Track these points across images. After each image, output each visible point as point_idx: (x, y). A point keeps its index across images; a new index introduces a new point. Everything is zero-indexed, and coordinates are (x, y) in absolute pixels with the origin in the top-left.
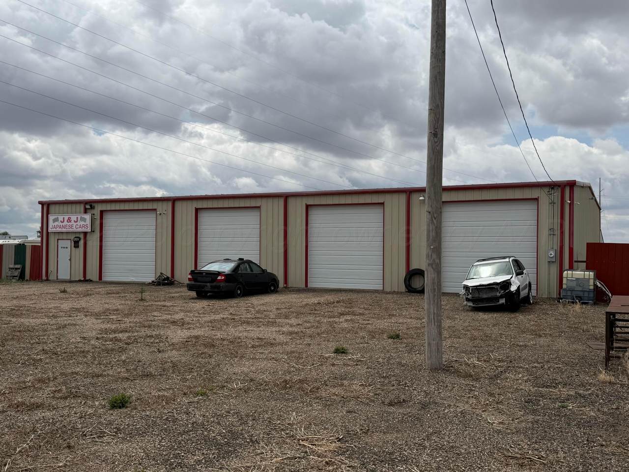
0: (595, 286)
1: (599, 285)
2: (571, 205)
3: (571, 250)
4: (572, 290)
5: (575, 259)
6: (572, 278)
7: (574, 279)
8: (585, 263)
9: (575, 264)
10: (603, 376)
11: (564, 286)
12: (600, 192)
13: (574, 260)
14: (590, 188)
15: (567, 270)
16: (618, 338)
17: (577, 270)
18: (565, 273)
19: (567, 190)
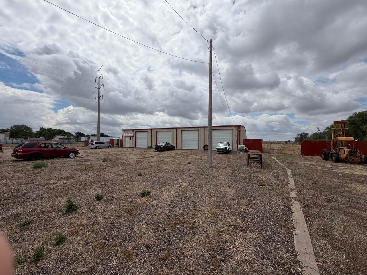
0: (245, 148)
2: (240, 130)
3: (240, 140)
4: (240, 149)
7: (241, 147)
8: (243, 143)
9: (241, 143)
10: (247, 168)
11: (238, 148)
14: (244, 127)
16: (250, 160)
17: (241, 145)
18: (238, 146)
19: (239, 127)
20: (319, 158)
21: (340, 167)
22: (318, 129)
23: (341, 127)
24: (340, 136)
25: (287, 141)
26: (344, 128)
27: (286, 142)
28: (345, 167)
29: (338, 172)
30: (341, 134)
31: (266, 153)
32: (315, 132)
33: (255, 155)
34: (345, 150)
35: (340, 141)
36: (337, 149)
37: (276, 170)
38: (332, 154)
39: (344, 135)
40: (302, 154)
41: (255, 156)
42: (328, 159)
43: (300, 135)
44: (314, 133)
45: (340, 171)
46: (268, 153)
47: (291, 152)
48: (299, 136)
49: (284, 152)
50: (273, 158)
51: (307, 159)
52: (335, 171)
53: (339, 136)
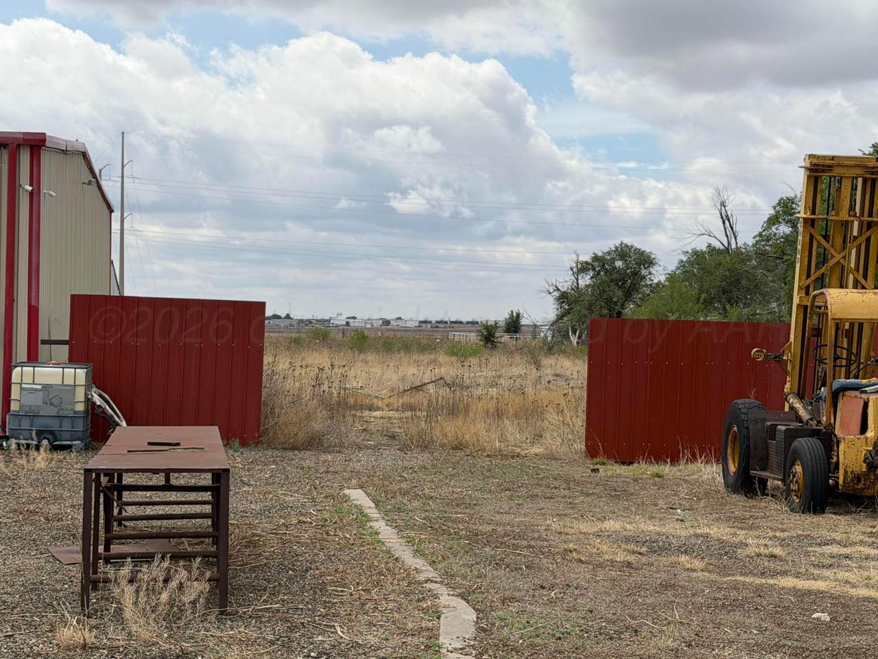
0: (89, 401)
1: (98, 401)
2: (34, 196)
3: (33, 312)
4: (33, 416)
5: (43, 335)
6: (34, 384)
7: (39, 387)
8: (67, 346)
9: (43, 350)
10: (71, 632)
11: (14, 406)
12: (123, 167)
13: (40, 338)
14: (85, 155)
15: (22, 365)
16: (128, 532)
17: (45, 364)
18: (16, 371)
19: (25, 158)
20: (709, 473)
21: (828, 549)
22: (725, 219)
23: (852, 208)
24: (841, 287)
25: (496, 326)
26: (870, 215)
27: (489, 335)
28: (862, 542)
29: (809, 592)
30: (853, 265)
31: (294, 448)
32: (701, 245)
33: (168, 472)
34: (866, 405)
35: (838, 325)
36: (819, 399)
37: (349, 621)
38: (791, 435)
39: (865, 277)
40: (591, 452)
41: (168, 487)
42: (763, 482)
43: (599, 265)
44: (696, 253)
45: (820, 585)
46: (314, 443)
47: (513, 433)
48: (585, 280)
49: (449, 428)
50: (346, 499)
51: (617, 494)
52: (788, 582)
53: (835, 280)
